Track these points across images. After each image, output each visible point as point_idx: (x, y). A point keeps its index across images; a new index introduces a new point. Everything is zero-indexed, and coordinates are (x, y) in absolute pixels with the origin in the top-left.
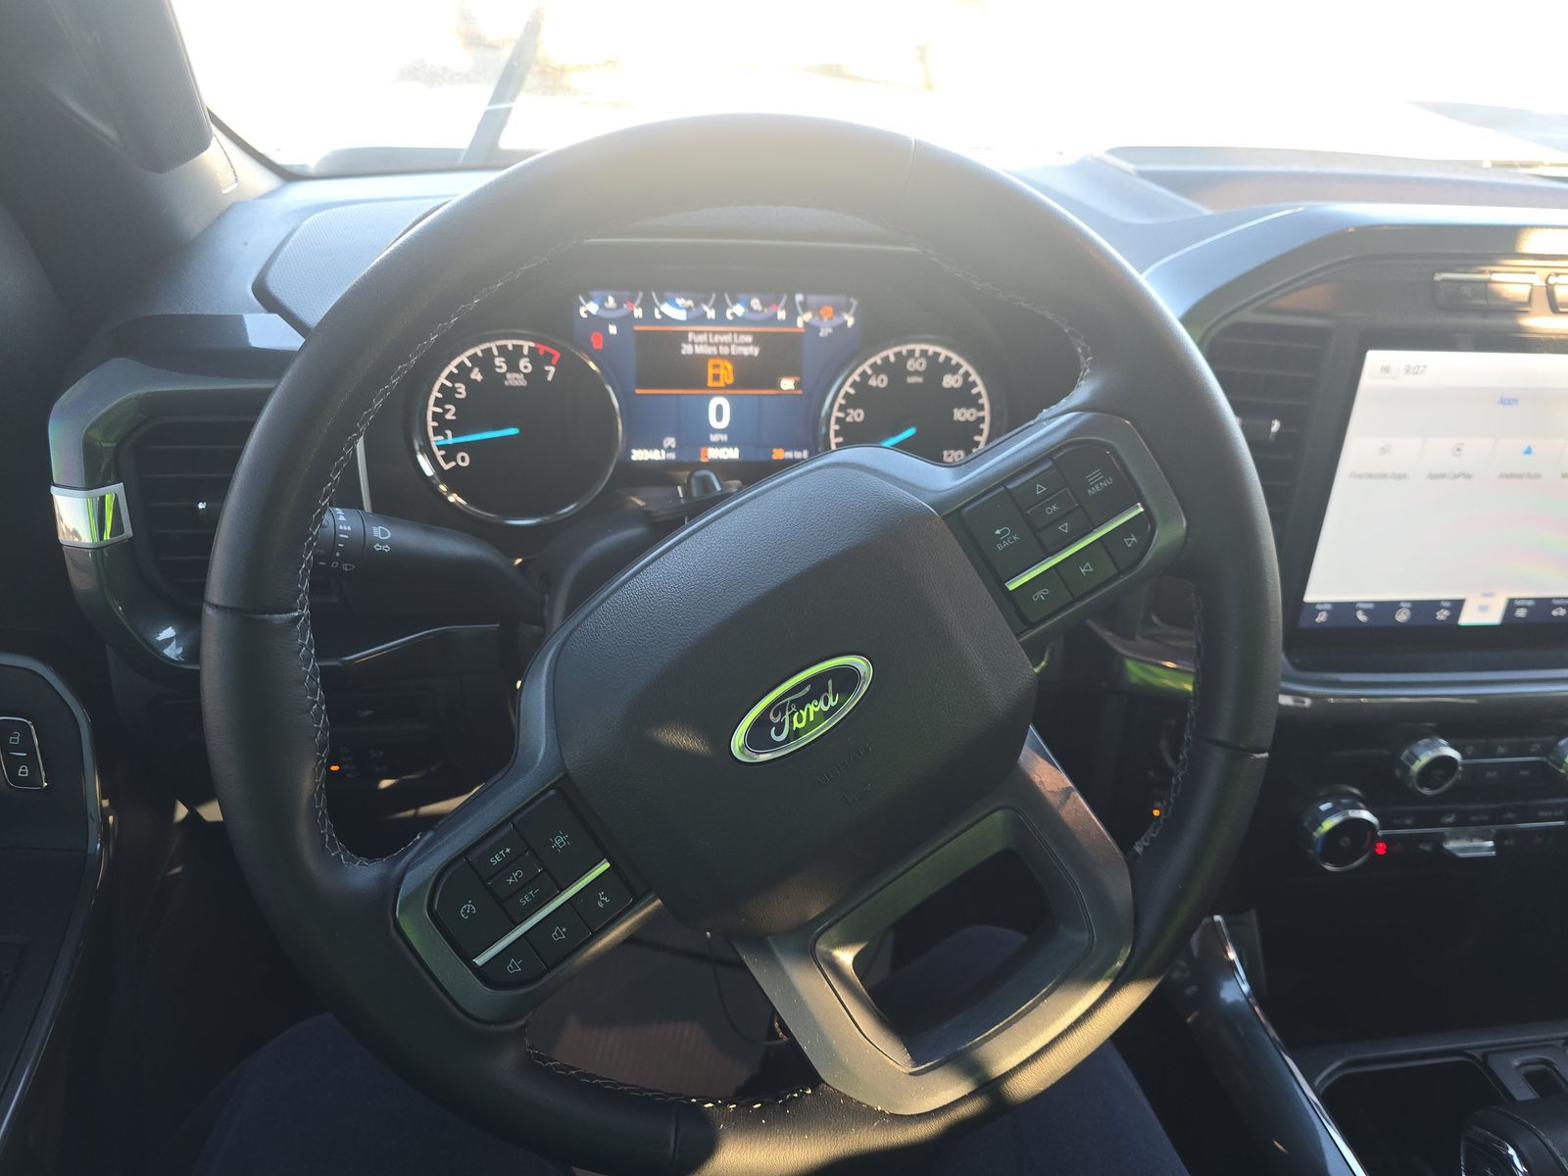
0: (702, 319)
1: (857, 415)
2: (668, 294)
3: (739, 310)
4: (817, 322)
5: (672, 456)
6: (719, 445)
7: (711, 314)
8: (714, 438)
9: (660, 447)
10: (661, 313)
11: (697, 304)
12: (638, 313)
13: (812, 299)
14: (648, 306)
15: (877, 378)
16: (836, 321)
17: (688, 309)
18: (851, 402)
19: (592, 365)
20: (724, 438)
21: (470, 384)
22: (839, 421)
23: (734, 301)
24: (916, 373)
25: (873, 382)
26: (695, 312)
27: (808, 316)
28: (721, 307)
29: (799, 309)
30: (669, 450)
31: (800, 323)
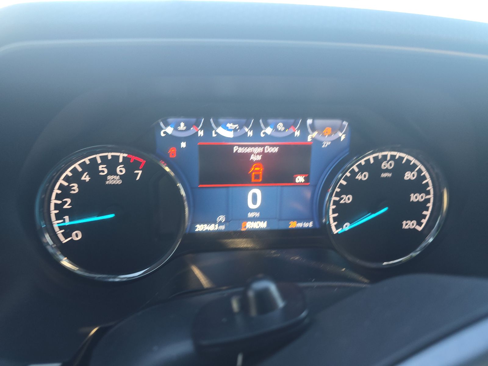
0: (244, 137)
1: (347, 199)
2: (221, 120)
3: (269, 131)
4: (320, 138)
5: (222, 228)
6: (254, 219)
7: (250, 134)
8: (251, 215)
9: (215, 222)
10: (216, 133)
11: (241, 127)
12: (201, 133)
13: (319, 122)
14: (208, 128)
15: (362, 174)
16: (334, 137)
17: (235, 130)
18: (344, 190)
19: (167, 169)
20: (257, 215)
21: (82, 184)
22: (335, 203)
23: (266, 125)
24: (387, 171)
25: (359, 177)
26: (240, 133)
27: (315, 134)
28: (257, 128)
29: (309, 130)
30: (220, 223)
31: (309, 139)
